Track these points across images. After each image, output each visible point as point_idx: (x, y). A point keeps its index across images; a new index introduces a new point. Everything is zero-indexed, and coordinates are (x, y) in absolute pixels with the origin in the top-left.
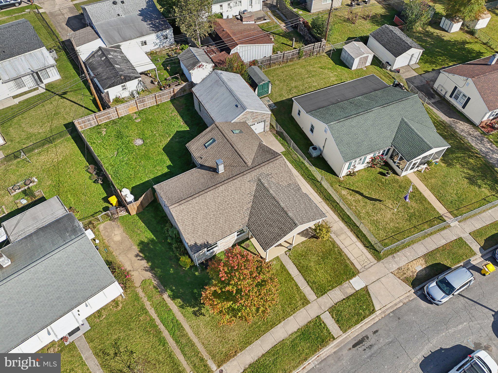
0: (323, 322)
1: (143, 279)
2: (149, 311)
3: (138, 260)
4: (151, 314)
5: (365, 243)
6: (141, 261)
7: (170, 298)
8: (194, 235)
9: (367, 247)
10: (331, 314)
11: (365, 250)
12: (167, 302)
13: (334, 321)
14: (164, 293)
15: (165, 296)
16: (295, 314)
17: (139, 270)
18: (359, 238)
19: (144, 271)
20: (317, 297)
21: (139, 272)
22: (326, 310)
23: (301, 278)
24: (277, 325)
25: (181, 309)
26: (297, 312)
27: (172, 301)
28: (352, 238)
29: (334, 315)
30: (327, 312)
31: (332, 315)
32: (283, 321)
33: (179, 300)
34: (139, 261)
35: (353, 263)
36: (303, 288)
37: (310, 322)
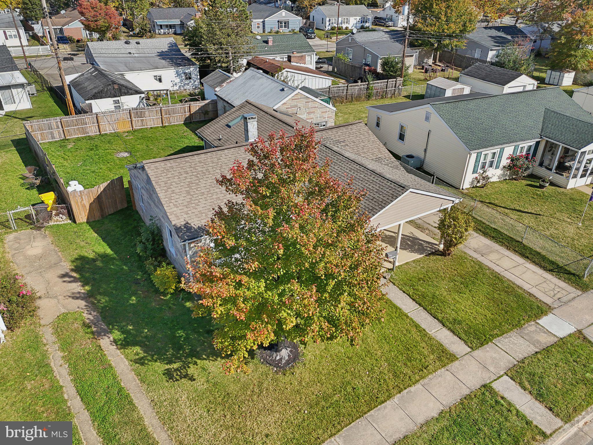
0: (502, 398)
1: (63, 310)
2: (55, 369)
3: (64, 281)
4: (58, 377)
5: (543, 264)
6: (70, 284)
7: (117, 345)
8: (188, 209)
9: (549, 271)
10: (518, 380)
11: (548, 276)
12: (105, 352)
13: (529, 397)
14: (105, 335)
15: (105, 342)
16: (426, 380)
17: (60, 297)
18: (527, 257)
19: (70, 299)
20: (471, 348)
21: (58, 300)
22: (502, 373)
23: (424, 315)
24: (383, 402)
25: (137, 365)
26: (430, 376)
27: (118, 351)
28: (515, 259)
29: (526, 383)
30: (505, 377)
31: (521, 384)
32: (399, 395)
33: (137, 349)
34: (65, 284)
35: (531, 292)
36: (433, 331)
37: (468, 397)
